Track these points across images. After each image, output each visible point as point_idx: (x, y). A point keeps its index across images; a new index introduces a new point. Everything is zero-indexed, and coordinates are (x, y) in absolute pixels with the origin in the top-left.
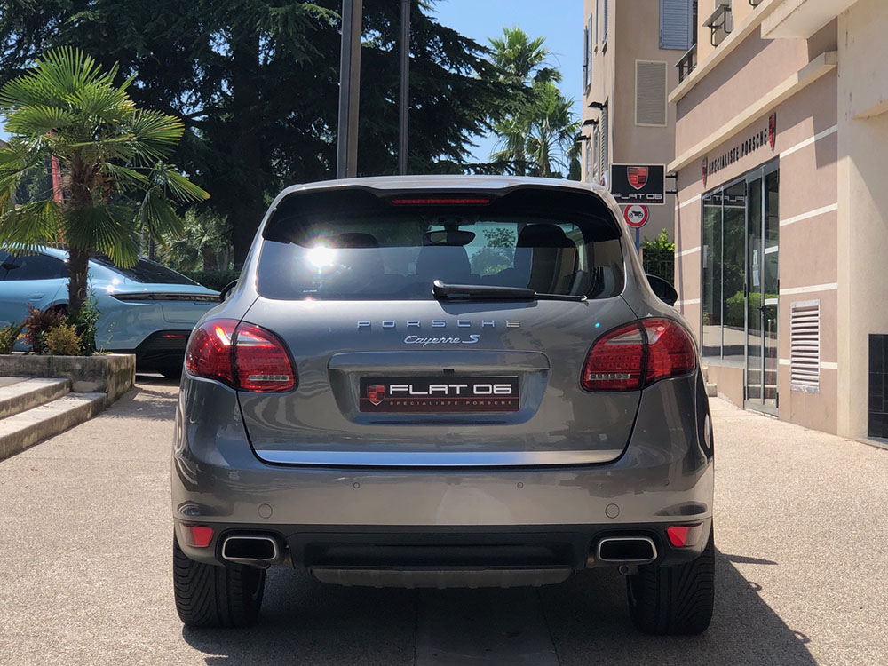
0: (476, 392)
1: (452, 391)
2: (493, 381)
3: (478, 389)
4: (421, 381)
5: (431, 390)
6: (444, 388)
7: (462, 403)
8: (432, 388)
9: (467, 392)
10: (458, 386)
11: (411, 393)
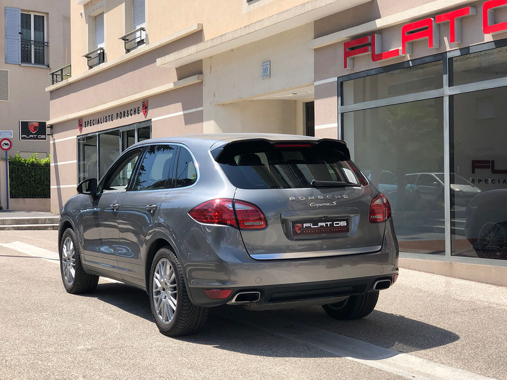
0: (335, 225)
1: (327, 225)
2: (340, 221)
3: (336, 224)
4: (315, 222)
5: (319, 225)
6: (324, 224)
7: (330, 230)
8: (320, 224)
9: (332, 225)
10: (329, 223)
11: (312, 227)
